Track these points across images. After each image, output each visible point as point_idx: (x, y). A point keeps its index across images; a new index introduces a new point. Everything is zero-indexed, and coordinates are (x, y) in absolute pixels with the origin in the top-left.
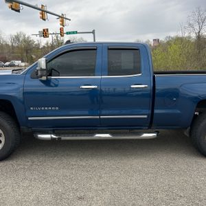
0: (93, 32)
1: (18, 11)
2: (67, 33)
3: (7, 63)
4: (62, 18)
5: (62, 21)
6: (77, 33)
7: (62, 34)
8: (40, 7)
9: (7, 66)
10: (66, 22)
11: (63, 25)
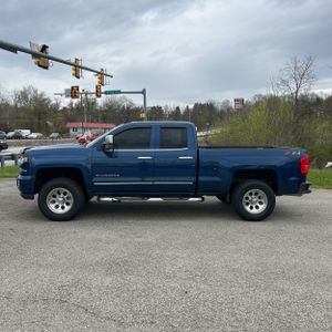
0: (143, 92)
1: (46, 68)
2: (106, 93)
3: (11, 134)
4: (101, 74)
5: (101, 79)
6: (119, 92)
7: (98, 94)
8: (73, 61)
9: (9, 138)
10: (106, 79)
11: (102, 83)
